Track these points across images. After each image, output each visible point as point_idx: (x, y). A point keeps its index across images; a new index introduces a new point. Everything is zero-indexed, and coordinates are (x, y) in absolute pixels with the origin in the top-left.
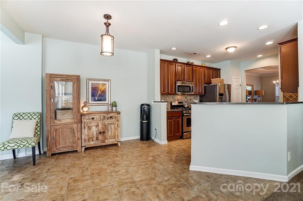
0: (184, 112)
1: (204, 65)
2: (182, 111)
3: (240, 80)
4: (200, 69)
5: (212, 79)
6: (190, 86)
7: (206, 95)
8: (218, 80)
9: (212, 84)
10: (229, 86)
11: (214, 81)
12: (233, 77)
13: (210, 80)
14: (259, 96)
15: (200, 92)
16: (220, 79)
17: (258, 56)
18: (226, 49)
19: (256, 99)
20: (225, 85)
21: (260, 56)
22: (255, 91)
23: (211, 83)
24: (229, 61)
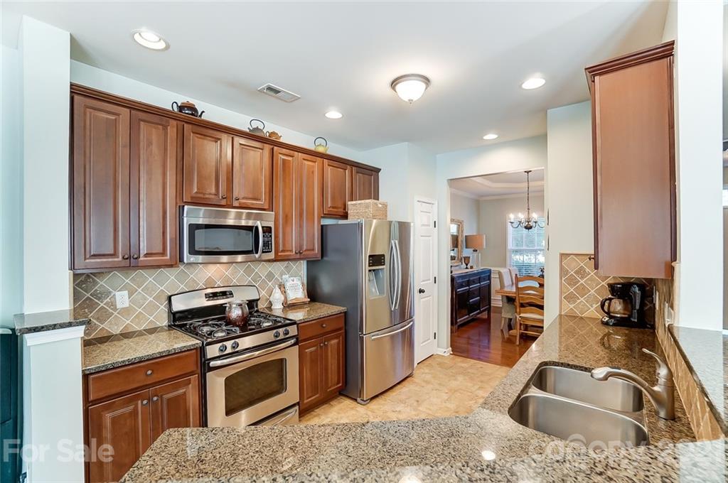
0: (213, 351)
1: (321, 150)
2: (202, 350)
3: (435, 207)
4: (306, 162)
5: (349, 203)
6: (257, 228)
7: (325, 258)
8: (367, 206)
9: (349, 221)
10: (404, 228)
11: (356, 208)
12: (416, 198)
13: (345, 206)
14: (475, 251)
15: (305, 248)
16: (376, 201)
17: (485, 138)
18: (394, 83)
19: (469, 257)
20: (391, 222)
21: (491, 136)
22: (466, 236)
23: (345, 216)
24: (407, 143)
